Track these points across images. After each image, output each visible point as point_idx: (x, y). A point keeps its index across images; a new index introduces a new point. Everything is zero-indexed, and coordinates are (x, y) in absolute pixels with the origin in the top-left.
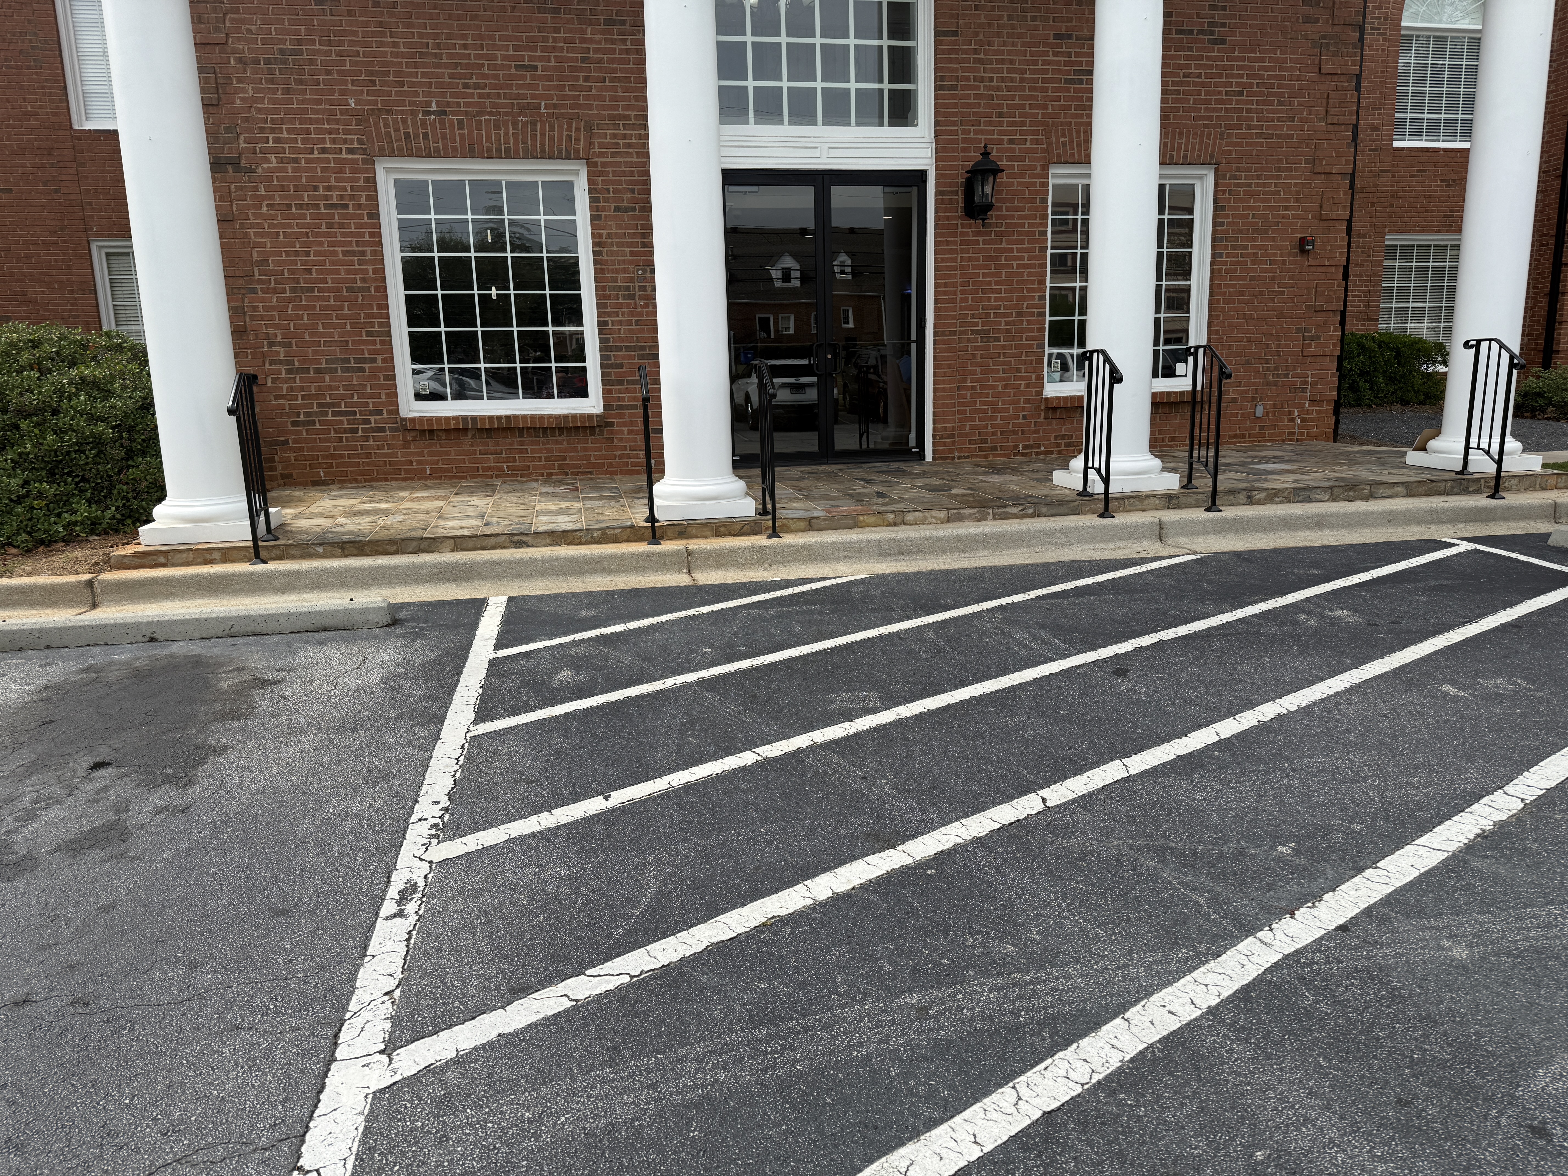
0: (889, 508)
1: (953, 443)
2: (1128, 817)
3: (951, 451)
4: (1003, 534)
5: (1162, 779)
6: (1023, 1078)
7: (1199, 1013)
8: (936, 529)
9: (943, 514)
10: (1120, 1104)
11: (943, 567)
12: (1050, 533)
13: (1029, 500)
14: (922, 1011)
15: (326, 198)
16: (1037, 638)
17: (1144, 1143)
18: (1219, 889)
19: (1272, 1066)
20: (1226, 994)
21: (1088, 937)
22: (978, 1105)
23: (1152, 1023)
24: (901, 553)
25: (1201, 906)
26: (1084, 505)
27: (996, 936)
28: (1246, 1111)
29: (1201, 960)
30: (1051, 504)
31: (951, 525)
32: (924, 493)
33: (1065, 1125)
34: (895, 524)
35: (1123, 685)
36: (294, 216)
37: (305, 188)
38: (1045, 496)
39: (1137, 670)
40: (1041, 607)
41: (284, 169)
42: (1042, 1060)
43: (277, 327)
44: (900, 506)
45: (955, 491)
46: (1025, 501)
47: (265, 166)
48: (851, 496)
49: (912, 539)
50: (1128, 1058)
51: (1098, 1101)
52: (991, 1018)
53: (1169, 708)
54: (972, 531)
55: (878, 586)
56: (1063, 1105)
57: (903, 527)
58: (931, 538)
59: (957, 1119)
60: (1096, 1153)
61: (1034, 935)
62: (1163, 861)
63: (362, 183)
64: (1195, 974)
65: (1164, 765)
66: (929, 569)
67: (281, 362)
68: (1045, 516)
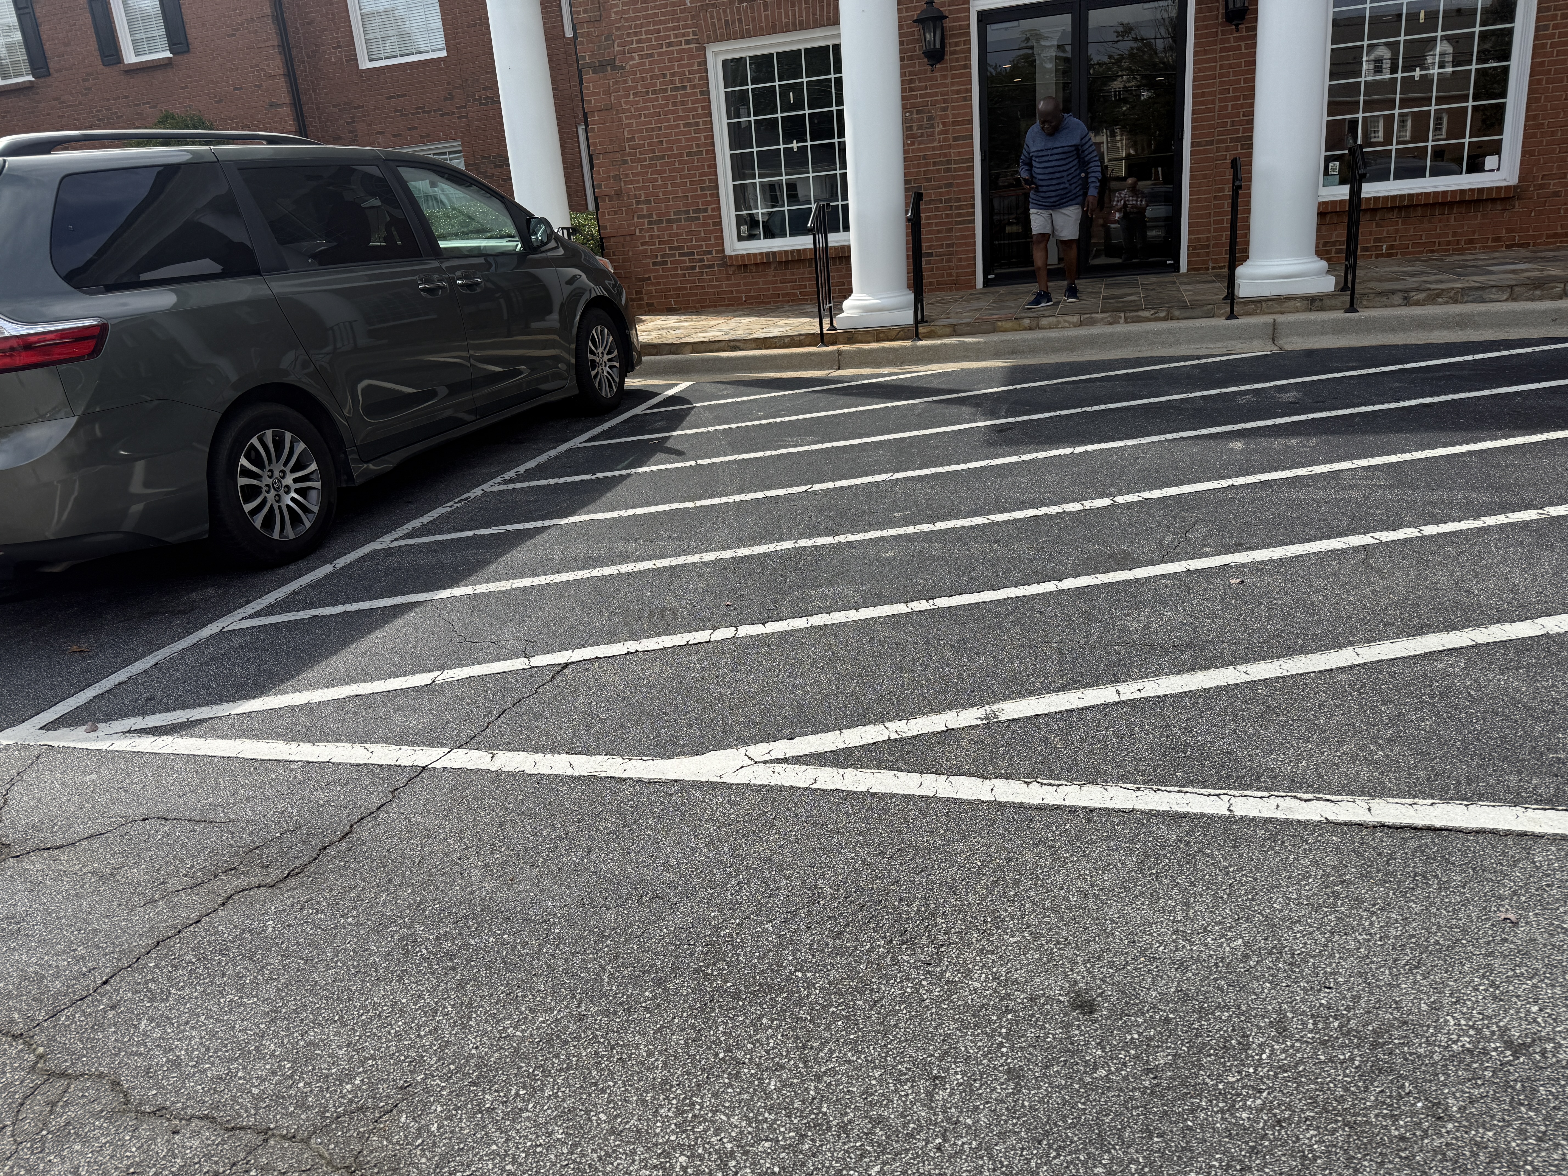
1: (1208, 254)
3: (1205, 262)
13: (1168, 305)
15: (672, 82)
24: (1014, 352)
26: (1218, 308)
30: (1183, 308)
31: (1081, 328)
36: (651, 100)
37: (657, 77)
38: (1194, 300)
39: (1020, 429)
41: (643, 64)
43: (641, 188)
46: (1162, 305)
47: (631, 63)
49: (1025, 340)
57: (1036, 331)
63: (696, 67)
67: (644, 216)
68: (1178, 319)
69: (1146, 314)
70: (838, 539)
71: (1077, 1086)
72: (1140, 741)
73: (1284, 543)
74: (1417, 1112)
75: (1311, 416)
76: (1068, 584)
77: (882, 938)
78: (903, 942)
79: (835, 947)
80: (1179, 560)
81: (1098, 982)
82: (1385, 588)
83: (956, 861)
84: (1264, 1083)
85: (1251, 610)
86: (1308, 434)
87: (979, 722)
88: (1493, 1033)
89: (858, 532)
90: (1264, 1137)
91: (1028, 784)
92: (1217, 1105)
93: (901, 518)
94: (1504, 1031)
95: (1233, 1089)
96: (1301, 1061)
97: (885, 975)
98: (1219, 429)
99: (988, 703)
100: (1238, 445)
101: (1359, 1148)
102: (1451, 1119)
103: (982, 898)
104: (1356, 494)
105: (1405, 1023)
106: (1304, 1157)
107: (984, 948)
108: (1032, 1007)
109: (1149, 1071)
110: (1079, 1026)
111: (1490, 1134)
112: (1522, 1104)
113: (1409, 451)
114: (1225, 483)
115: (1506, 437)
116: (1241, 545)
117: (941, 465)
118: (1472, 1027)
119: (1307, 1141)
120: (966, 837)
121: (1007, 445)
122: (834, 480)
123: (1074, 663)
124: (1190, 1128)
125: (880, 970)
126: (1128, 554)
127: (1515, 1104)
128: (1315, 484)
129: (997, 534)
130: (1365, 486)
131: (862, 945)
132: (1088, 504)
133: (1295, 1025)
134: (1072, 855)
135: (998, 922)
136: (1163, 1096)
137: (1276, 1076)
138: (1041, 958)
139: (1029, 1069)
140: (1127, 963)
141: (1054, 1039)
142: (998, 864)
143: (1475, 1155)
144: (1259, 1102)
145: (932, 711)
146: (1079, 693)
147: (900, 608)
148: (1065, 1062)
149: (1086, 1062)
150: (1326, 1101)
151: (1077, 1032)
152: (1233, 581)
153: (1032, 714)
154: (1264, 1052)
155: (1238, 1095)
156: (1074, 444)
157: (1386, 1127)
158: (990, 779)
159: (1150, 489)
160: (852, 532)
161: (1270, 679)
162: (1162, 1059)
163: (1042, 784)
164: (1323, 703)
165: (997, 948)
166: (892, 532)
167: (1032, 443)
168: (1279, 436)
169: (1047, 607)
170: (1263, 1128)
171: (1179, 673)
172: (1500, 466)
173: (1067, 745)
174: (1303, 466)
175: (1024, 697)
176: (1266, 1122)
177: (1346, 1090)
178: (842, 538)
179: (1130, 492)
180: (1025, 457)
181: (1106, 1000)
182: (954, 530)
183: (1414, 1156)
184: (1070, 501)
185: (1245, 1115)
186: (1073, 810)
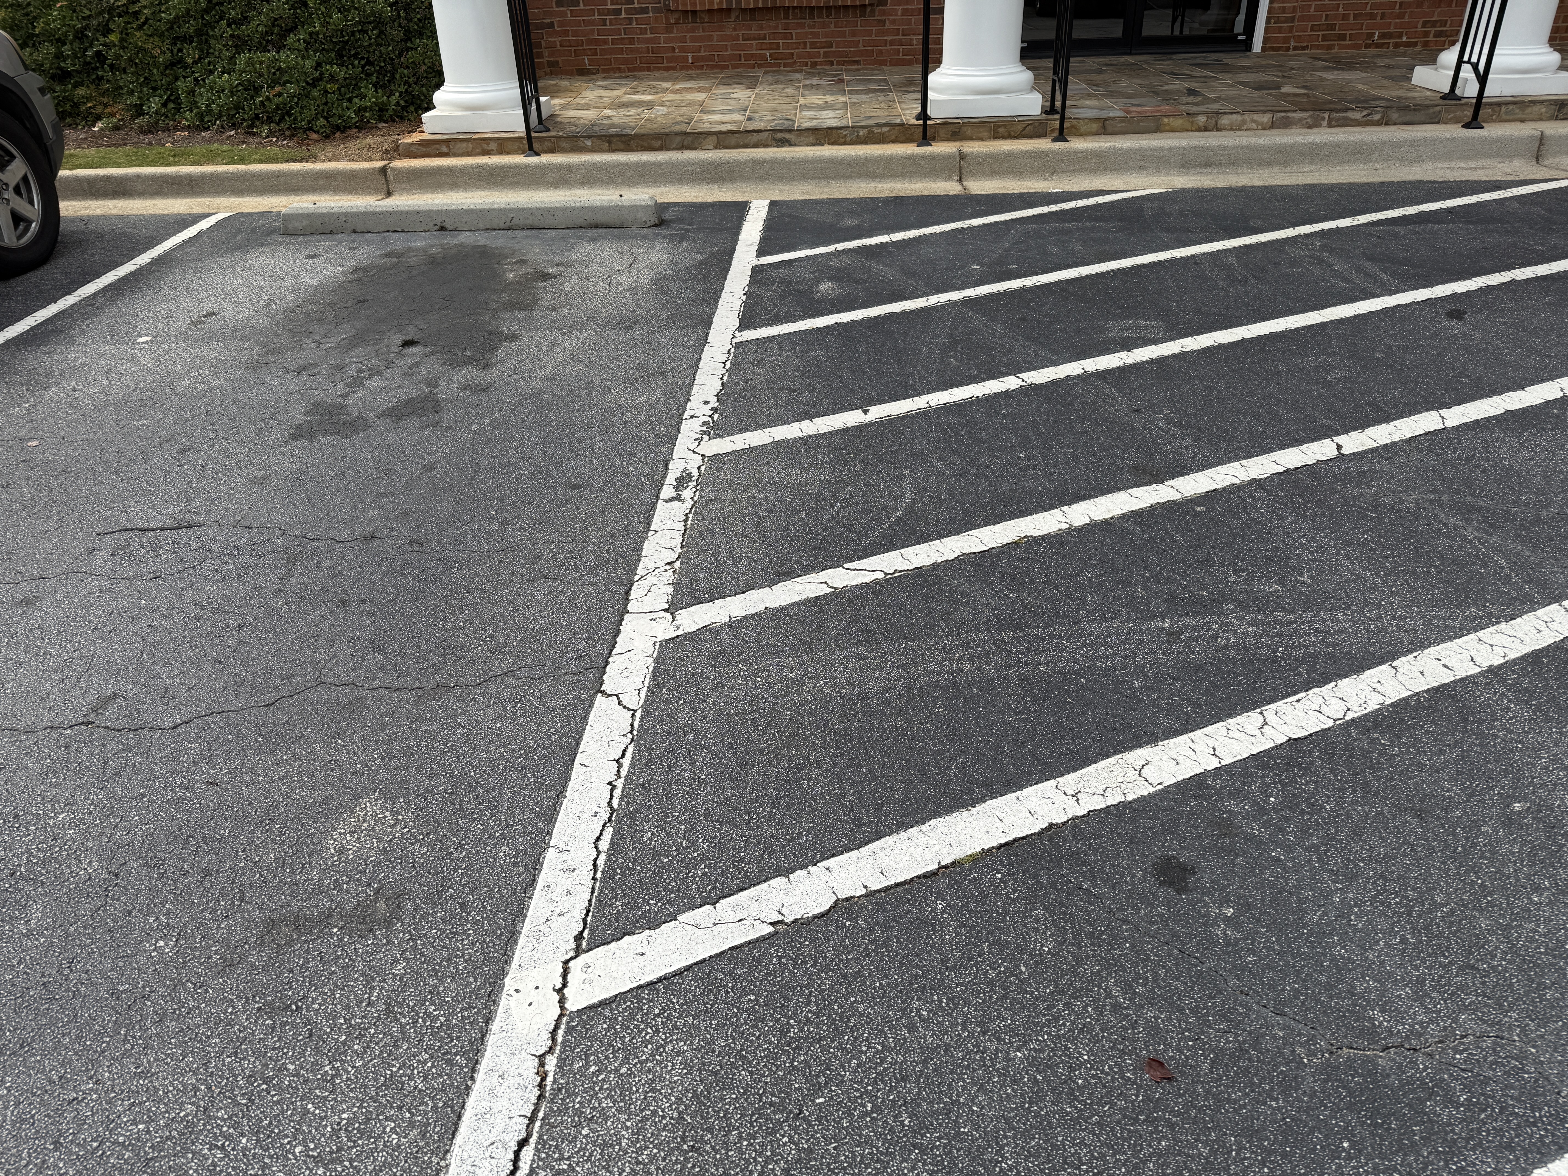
0: (1202, 108)
1: (1291, 29)
2: (1433, 471)
3: (1286, 40)
4: (1338, 145)
5: (1484, 434)
6: (1272, 707)
7: (1478, 670)
8: (1255, 135)
9: (1266, 118)
10: (1373, 742)
11: (1257, 183)
12: (1396, 145)
13: (1378, 103)
14: (1174, 635)
16: (1359, 270)
17: (1392, 779)
18: (1527, 553)
19: (1551, 729)
20: (1512, 656)
21: (1365, 585)
22: (1221, 724)
23: (1422, 673)
24: (1208, 164)
25: (1503, 568)
26: (1447, 111)
27: (1263, 576)
28: (1511, 765)
29: (1491, 620)
30: (1405, 109)
31: (1274, 132)
32: (1246, 91)
33: (1310, 753)
34: (1206, 129)
35: (1456, 328)
38: (1399, 98)
39: (1477, 312)
40: (1371, 235)
42: (1295, 693)
44: (1216, 106)
45: (1286, 89)
46: (1373, 103)
48: (1156, 93)
49: (1224, 148)
50: (1388, 702)
51: (1349, 736)
52: (1246, 649)
53: (1509, 357)
54: (1300, 139)
55: (1176, 202)
56: (1311, 735)
57: (1215, 133)
58: (1247, 147)
59: (1198, 733)
60: (1339, 781)
61: (1305, 578)
62: (1467, 520)
64: (1481, 634)
65: (1489, 419)
66: (1240, 184)
68: (1395, 124)
69: (1357, 115)
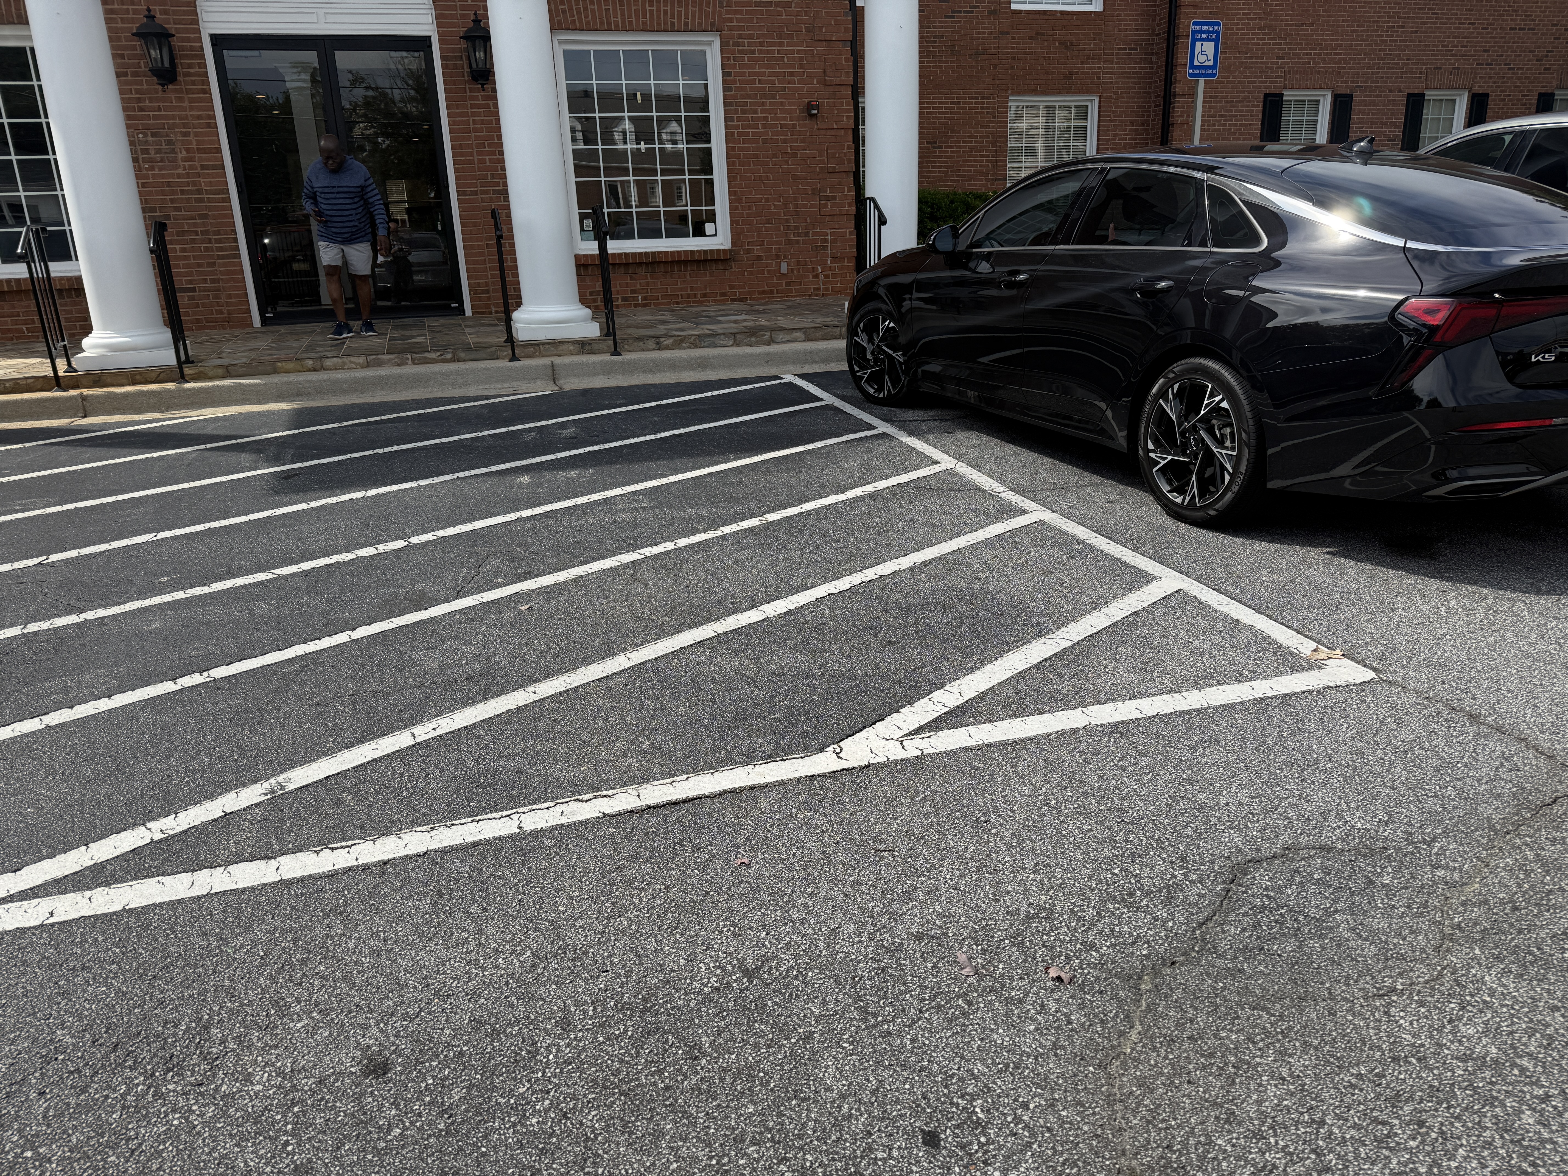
1: (489, 299)
3: (488, 306)
9: (361, 360)
16: (277, 455)
26: (501, 351)
30: (468, 350)
31: (366, 369)
35: (273, 485)
39: (308, 474)
40: (332, 433)
53: (275, 498)
57: (321, 372)
65: (187, 534)
69: (433, 355)
70: (83, 617)
71: (370, 1157)
72: (435, 780)
73: (566, 567)
74: (679, 1059)
75: (588, 449)
76: (362, 632)
77: (140, 1074)
78: (169, 1070)
79: (78, 1105)
80: (473, 594)
81: (392, 1039)
82: (649, 596)
83: (234, 959)
84: (551, 1082)
85: (539, 633)
86: (586, 466)
87: (263, 798)
88: (734, 967)
89: (112, 606)
90: (551, 1135)
91: (317, 852)
92: (509, 1121)
93: (168, 584)
94: (741, 962)
95: (523, 1098)
96: (584, 1049)
97: (145, 1117)
98: (508, 466)
99: (273, 775)
100: (525, 479)
101: (632, 1111)
102: (704, 1055)
103: (265, 991)
104: (625, 516)
105: (668, 982)
106: (588, 1138)
107: (267, 1044)
108: (321, 1090)
109: (445, 1111)
110: (372, 1092)
111: (733, 1057)
112: (756, 1021)
113: (666, 476)
114: (514, 516)
115: (736, 459)
116: (529, 573)
117: (217, 519)
118: (718, 967)
119: (589, 1124)
120: (247, 929)
121: (294, 492)
122: (78, 548)
123: (368, 713)
124: (484, 1155)
125: (138, 1112)
126: (423, 594)
127: (751, 1022)
128: (592, 511)
129: (285, 588)
130: (633, 509)
131: (115, 1090)
132: (382, 548)
133: (579, 1015)
134: (365, 915)
135: (283, 1010)
136: (457, 1132)
137: (562, 1072)
138: (331, 1034)
139: (319, 1158)
140: (421, 1010)
141: (345, 1116)
142: (284, 948)
143: (722, 1080)
144: (547, 1102)
145: (206, 798)
146: (373, 744)
147: (168, 687)
148: (358, 1136)
149: (379, 1128)
150: (605, 1079)
151: (370, 1099)
152: (522, 608)
153: (322, 776)
154: (551, 1052)
155: (528, 1103)
156: (366, 487)
157: (655, 1084)
158: (275, 858)
159: (444, 527)
160: (104, 607)
161: (556, 694)
162: (456, 1094)
163: (333, 849)
164: (600, 708)
165: (281, 1040)
166: (157, 600)
167: (321, 488)
168: (561, 469)
169: (339, 660)
170: (551, 1127)
171: (472, 705)
172: (732, 484)
173: (359, 801)
174: (582, 495)
175: (315, 760)
176: (553, 1119)
177: (621, 1061)
178: (89, 615)
179: (424, 532)
180: (314, 504)
181: (400, 1056)
182: (233, 589)
183: (676, 1101)
184: (364, 546)
185: (534, 1121)
186: (366, 868)
